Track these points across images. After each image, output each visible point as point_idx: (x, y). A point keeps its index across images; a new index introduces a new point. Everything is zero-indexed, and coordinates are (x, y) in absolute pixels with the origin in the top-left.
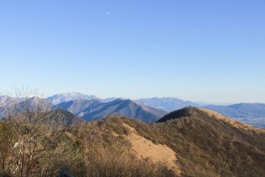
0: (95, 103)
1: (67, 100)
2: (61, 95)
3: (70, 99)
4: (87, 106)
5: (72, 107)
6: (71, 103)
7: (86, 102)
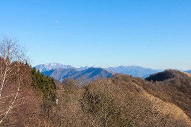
0: (72, 71)
1: (48, 69)
2: (43, 65)
3: (50, 69)
4: (66, 73)
5: (52, 74)
6: (52, 71)
7: (64, 70)
